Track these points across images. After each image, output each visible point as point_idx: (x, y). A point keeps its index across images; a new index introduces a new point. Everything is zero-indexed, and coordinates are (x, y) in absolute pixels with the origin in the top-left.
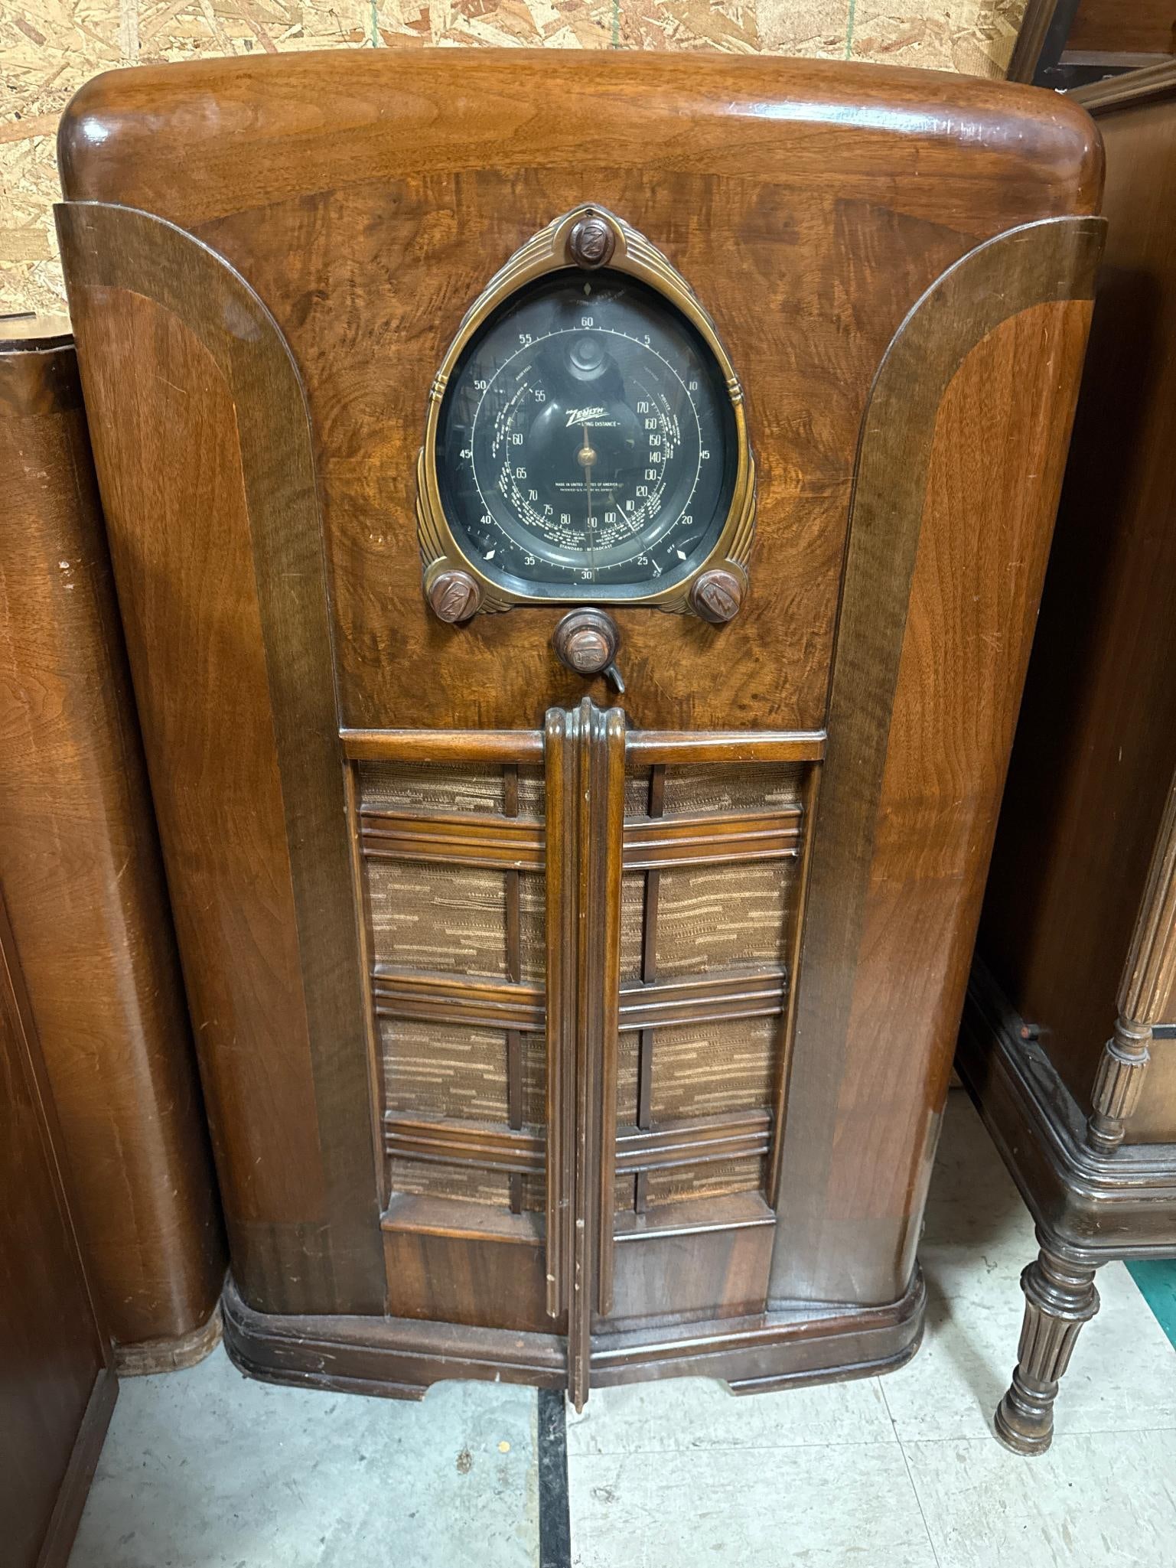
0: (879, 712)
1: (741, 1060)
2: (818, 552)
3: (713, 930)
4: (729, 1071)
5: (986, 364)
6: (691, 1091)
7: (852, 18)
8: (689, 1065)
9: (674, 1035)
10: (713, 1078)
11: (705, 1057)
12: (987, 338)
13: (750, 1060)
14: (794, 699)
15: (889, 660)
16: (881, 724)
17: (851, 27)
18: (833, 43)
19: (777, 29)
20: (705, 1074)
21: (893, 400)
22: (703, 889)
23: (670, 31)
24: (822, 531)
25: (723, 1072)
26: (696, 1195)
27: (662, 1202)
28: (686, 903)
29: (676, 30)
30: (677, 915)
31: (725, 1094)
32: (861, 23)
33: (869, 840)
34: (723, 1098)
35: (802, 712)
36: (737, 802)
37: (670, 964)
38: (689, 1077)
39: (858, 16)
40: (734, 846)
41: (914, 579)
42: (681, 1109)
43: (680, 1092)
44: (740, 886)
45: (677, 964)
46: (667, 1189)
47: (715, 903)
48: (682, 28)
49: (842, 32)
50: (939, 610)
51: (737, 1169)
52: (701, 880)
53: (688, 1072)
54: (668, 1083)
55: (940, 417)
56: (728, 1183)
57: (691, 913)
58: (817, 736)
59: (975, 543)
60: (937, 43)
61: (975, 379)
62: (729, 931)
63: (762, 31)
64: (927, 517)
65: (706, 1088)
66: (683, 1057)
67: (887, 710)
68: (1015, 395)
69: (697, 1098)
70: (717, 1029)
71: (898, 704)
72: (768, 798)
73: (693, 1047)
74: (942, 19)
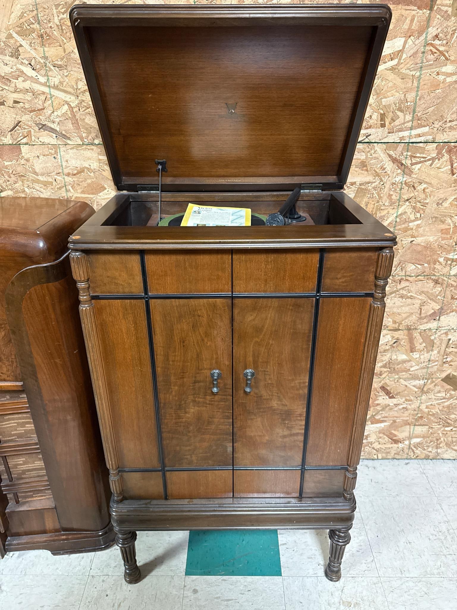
0: (34, 378)
1: (37, 464)
2: (6, 339)
3: (16, 430)
4: (34, 466)
5: (30, 298)
6: (24, 472)
7: (62, 167)
8: (21, 465)
9: (13, 457)
10: (30, 468)
11: (25, 463)
12: (28, 292)
13: (40, 463)
14: (13, 374)
15: (33, 366)
16: (36, 381)
17: (62, 169)
18: (58, 174)
19: (42, 171)
20: (27, 467)
21: (10, 306)
22: (9, 420)
23: (11, 172)
24: (5, 335)
25: (32, 466)
26: (34, 499)
27: (25, 500)
28: (5, 423)
29: (12, 172)
30: (4, 426)
31: (35, 472)
32: (65, 168)
33: (44, 409)
34: (35, 473)
35: (16, 377)
36: (11, 397)
37: (6, 439)
38: (22, 468)
39: (64, 167)
40: (13, 409)
41: (31, 346)
42: (23, 476)
43: (21, 472)
44: (20, 418)
45: (8, 439)
46: (26, 497)
47: (15, 423)
48: (14, 171)
49: (60, 171)
50: (41, 354)
51: (46, 492)
52: (7, 417)
53: (22, 466)
54: (16, 469)
55: (23, 310)
56: (45, 496)
57: (8, 426)
58: (21, 384)
59: (44, 338)
60: (89, 173)
61: (29, 301)
62: (21, 430)
63: (37, 171)
64: (29, 332)
65: (29, 470)
66: (18, 463)
67: (37, 378)
68: (40, 305)
69: (26, 473)
70: (27, 455)
71: (39, 376)
72: (21, 396)
73: (21, 460)
74: (89, 167)
